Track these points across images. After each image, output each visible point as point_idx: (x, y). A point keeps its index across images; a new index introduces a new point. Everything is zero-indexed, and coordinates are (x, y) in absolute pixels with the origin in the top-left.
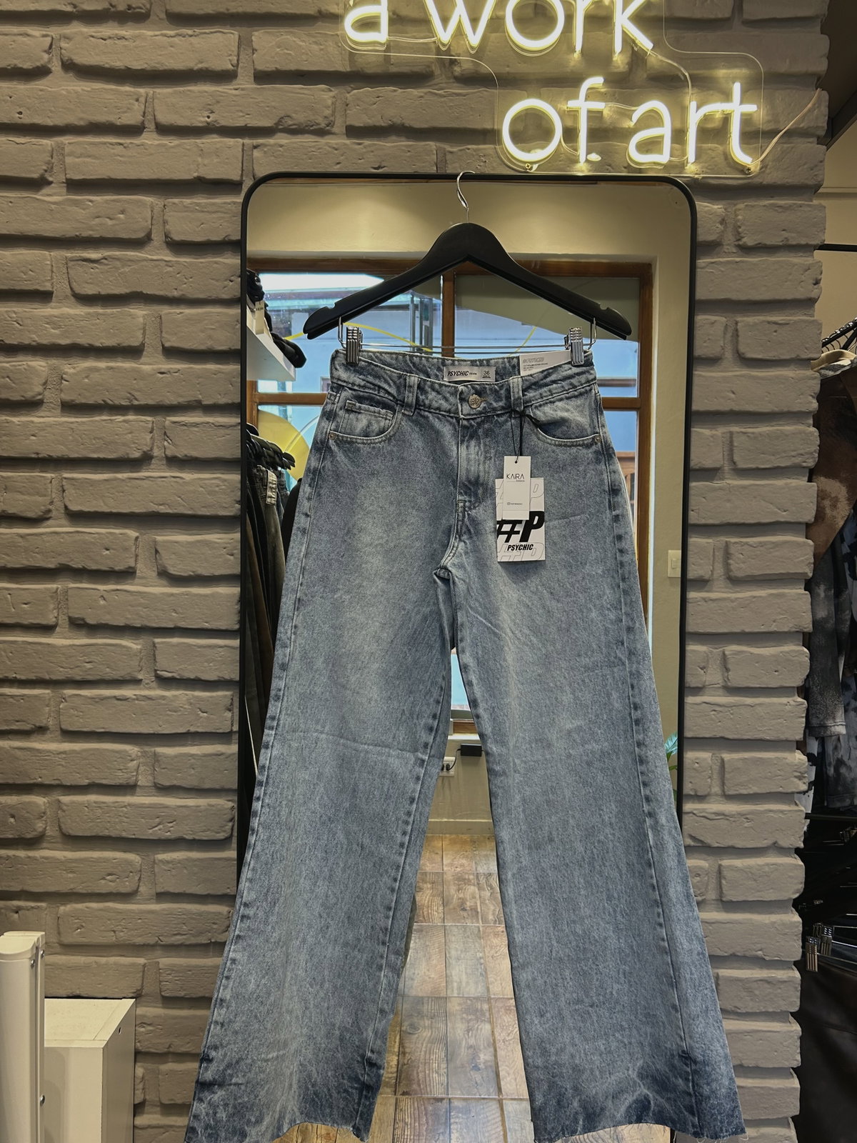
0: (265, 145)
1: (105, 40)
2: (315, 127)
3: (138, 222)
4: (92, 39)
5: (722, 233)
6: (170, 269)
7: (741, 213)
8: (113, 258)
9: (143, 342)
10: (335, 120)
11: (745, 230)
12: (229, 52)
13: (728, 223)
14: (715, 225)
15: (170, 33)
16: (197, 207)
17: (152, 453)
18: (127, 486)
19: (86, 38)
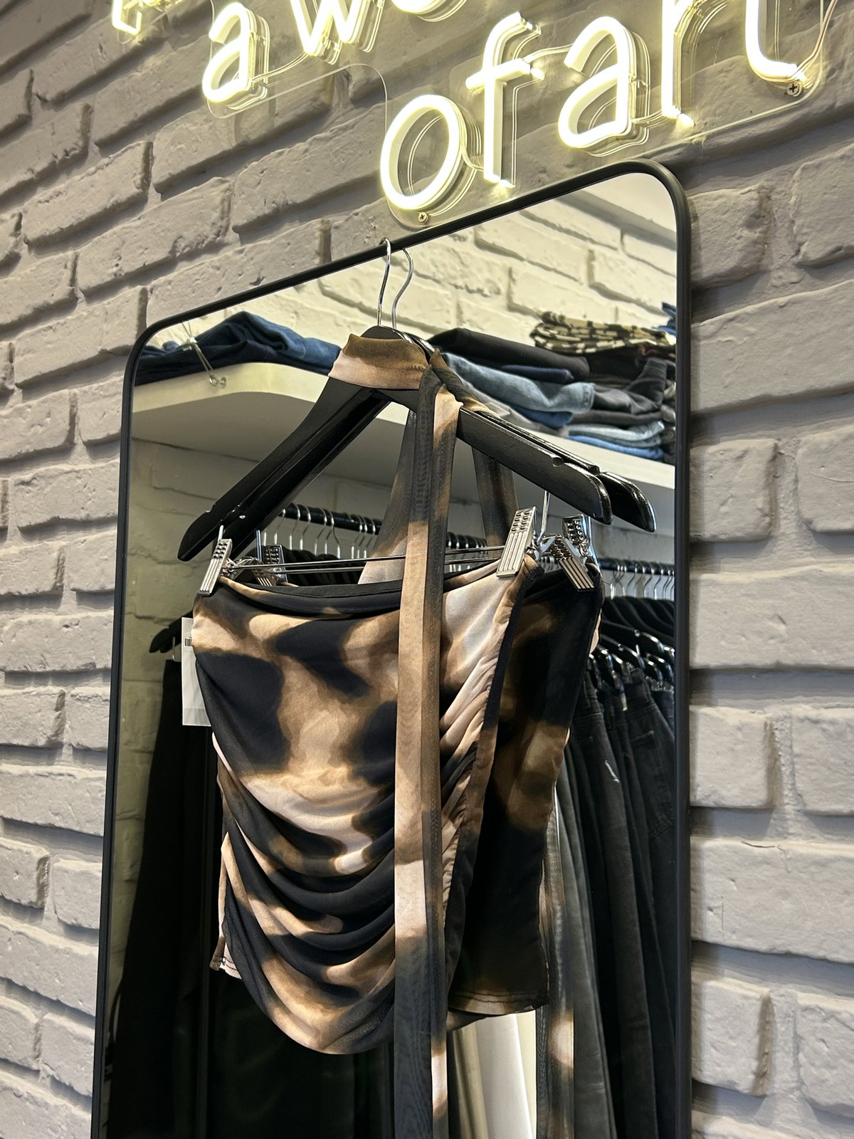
0: (159, 286)
1: (48, 201)
2: (206, 242)
3: (59, 424)
4: (40, 205)
5: (757, 246)
6: (79, 481)
7: (795, 189)
8: (40, 477)
9: (58, 584)
10: (229, 224)
11: (803, 226)
12: (134, 172)
13: (779, 218)
14: (739, 233)
15: (93, 169)
16: (102, 393)
17: (59, 739)
18: (35, 785)
19: (36, 206)
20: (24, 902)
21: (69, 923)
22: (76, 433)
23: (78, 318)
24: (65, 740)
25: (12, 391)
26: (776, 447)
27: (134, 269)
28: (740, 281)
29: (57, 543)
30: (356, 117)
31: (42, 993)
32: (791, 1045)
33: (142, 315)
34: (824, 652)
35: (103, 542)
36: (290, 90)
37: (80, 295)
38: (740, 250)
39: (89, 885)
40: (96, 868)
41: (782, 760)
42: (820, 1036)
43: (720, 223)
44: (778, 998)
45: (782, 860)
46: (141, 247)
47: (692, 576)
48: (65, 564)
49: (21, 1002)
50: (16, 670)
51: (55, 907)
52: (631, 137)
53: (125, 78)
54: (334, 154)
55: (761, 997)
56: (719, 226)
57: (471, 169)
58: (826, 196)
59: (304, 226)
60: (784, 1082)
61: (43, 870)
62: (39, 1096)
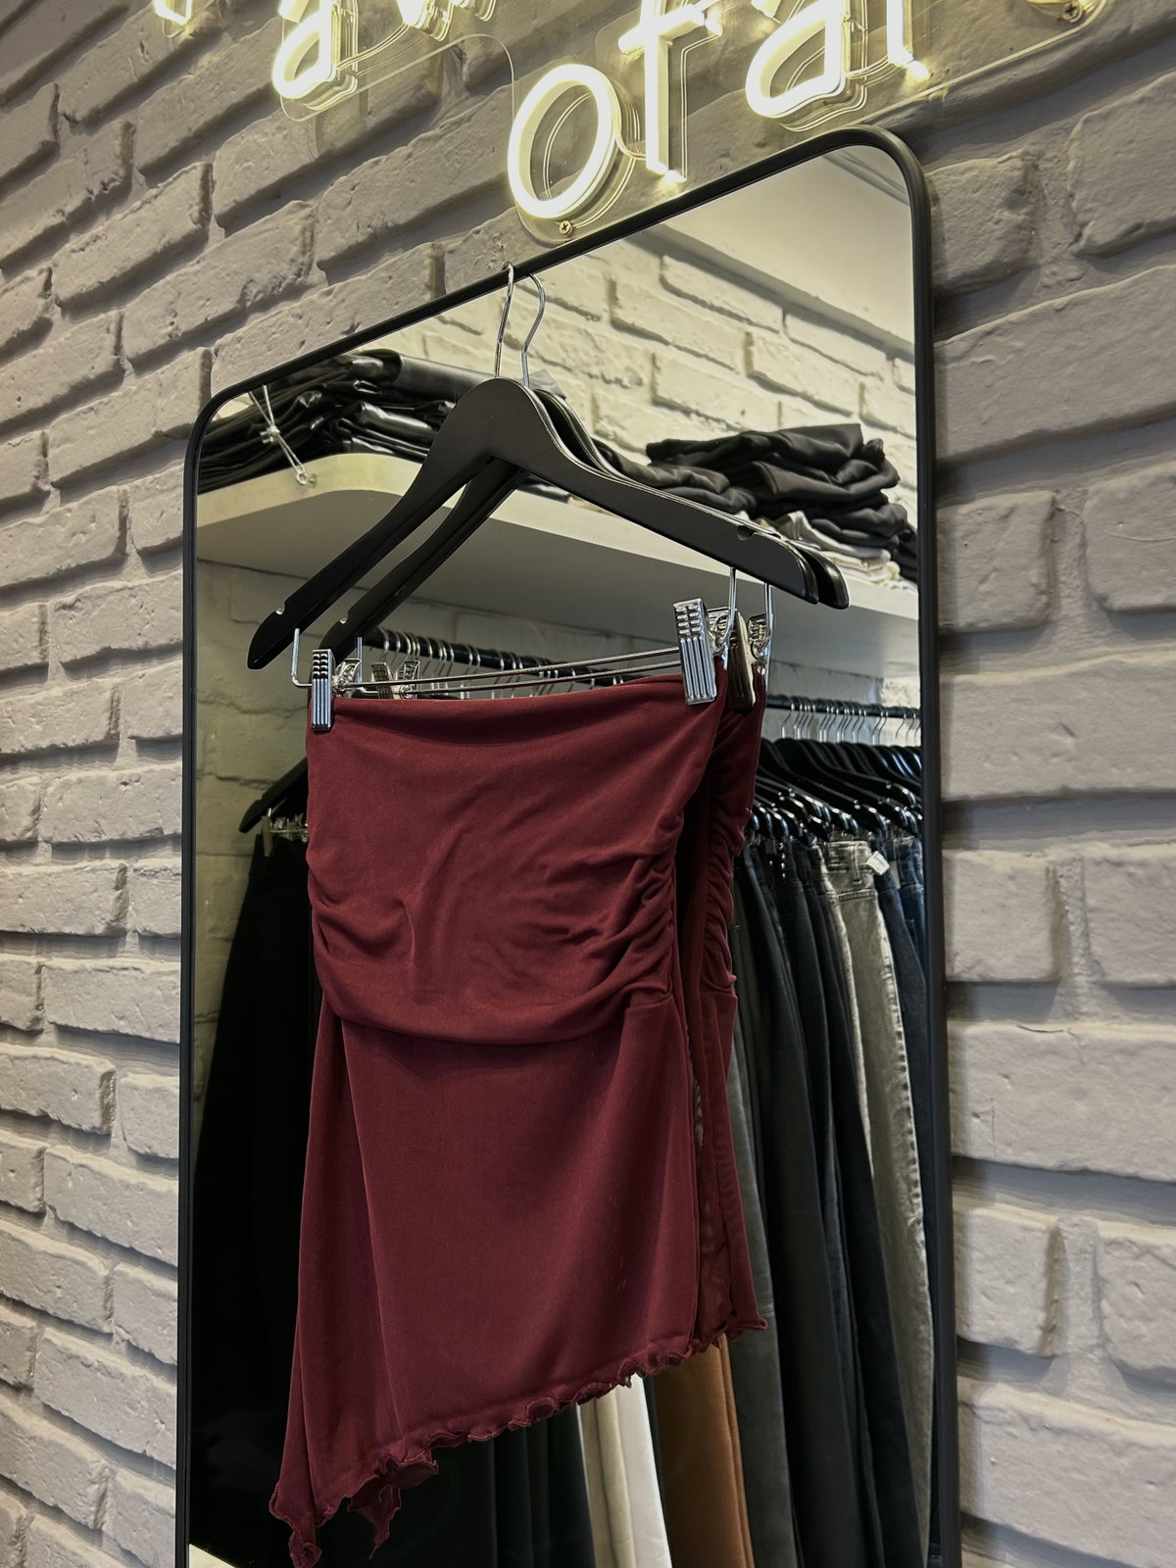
0: (225, 345)
1: (83, 250)
2: (283, 285)
3: (107, 529)
4: (73, 255)
5: (1022, 232)
6: (133, 601)
7: (1074, 150)
8: (85, 597)
9: (113, 732)
10: (312, 260)
11: (1086, 200)
12: (190, 202)
13: (1050, 193)
14: (997, 215)
15: (137, 204)
16: (158, 487)
17: (122, 925)
18: (93, 982)
19: (69, 256)
20: (85, 1127)
21: (142, 1152)
22: (128, 540)
23: (126, 394)
24: (128, 926)
25: (48, 493)
26: (1054, 502)
27: (192, 327)
28: (998, 282)
29: (111, 680)
30: (473, 106)
31: (111, 1239)
32: (1089, 1289)
33: (206, 385)
34: (1129, 770)
35: (168, 675)
36: (387, 77)
37: (128, 366)
38: (999, 239)
39: (164, 1105)
40: (172, 1083)
41: (1071, 917)
42: (1131, 1277)
43: (969, 205)
44: (1070, 1229)
45: (1074, 1048)
46: (201, 298)
47: (942, 679)
48: (121, 706)
49: (87, 1250)
50: (65, 840)
51: (124, 1133)
52: (843, 98)
53: (175, 84)
54: (445, 156)
55: (1048, 1228)
56: (970, 208)
57: (628, 158)
58: (1119, 155)
59: (411, 251)
60: (1080, 1337)
61: (108, 1087)
62: (112, 1365)
